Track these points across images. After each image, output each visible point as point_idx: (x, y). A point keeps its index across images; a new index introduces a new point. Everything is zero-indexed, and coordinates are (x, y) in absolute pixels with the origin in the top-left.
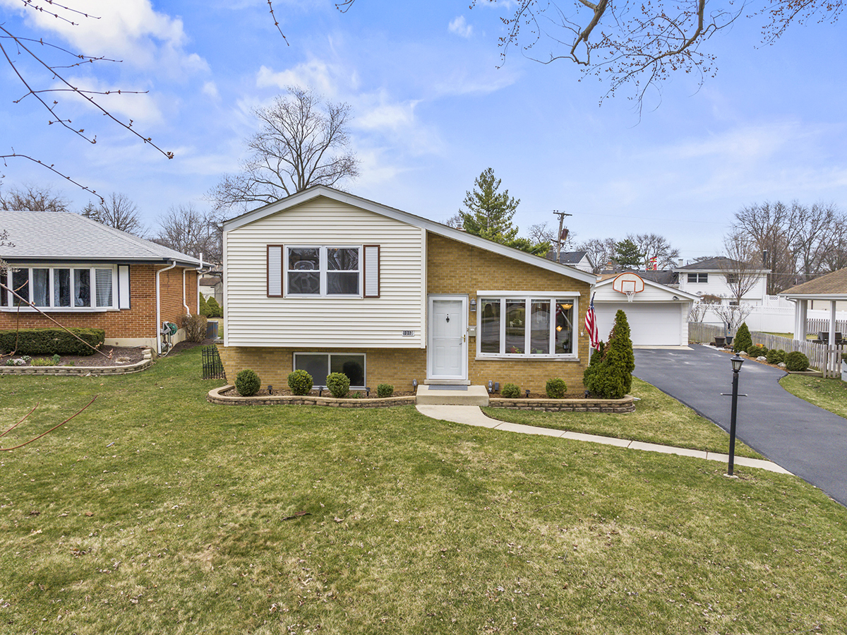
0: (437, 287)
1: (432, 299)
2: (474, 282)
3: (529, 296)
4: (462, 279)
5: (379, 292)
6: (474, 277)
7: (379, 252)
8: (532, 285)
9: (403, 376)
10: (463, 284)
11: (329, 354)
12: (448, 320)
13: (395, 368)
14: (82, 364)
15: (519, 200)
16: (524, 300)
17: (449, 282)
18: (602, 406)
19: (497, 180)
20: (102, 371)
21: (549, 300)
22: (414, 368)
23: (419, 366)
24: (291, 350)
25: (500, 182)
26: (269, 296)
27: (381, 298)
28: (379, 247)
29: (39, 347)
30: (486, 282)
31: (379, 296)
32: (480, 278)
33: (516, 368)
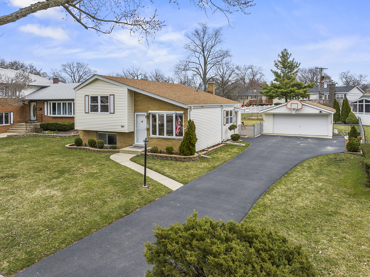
0: (137, 109)
1: (136, 114)
2: (148, 108)
3: (165, 113)
4: (145, 106)
5: (114, 111)
6: (148, 105)
7: (114, 97)
8: (167, 109)
9: (127, 142)
10: (145, 108)
11: (107, 133)
12: (142, 122)
13: (125, 139)
14: (62, 134)
15: (300, 63)
16: (164, 115)
17: (140, 107)
18: (177, 158)
19: (289, 54)
20: (62, 136)
21: (173, 115)
22: (130, 140)
23: (132, 139)
24: (97, 132)
25: (291, 55)
26: (85, 113)
27: (115, 114)
28: (114, 95)
29: (53, 128)
30: (152, 107)
31: (114, 113)
32: (150, 106)
33: (163, 141)
